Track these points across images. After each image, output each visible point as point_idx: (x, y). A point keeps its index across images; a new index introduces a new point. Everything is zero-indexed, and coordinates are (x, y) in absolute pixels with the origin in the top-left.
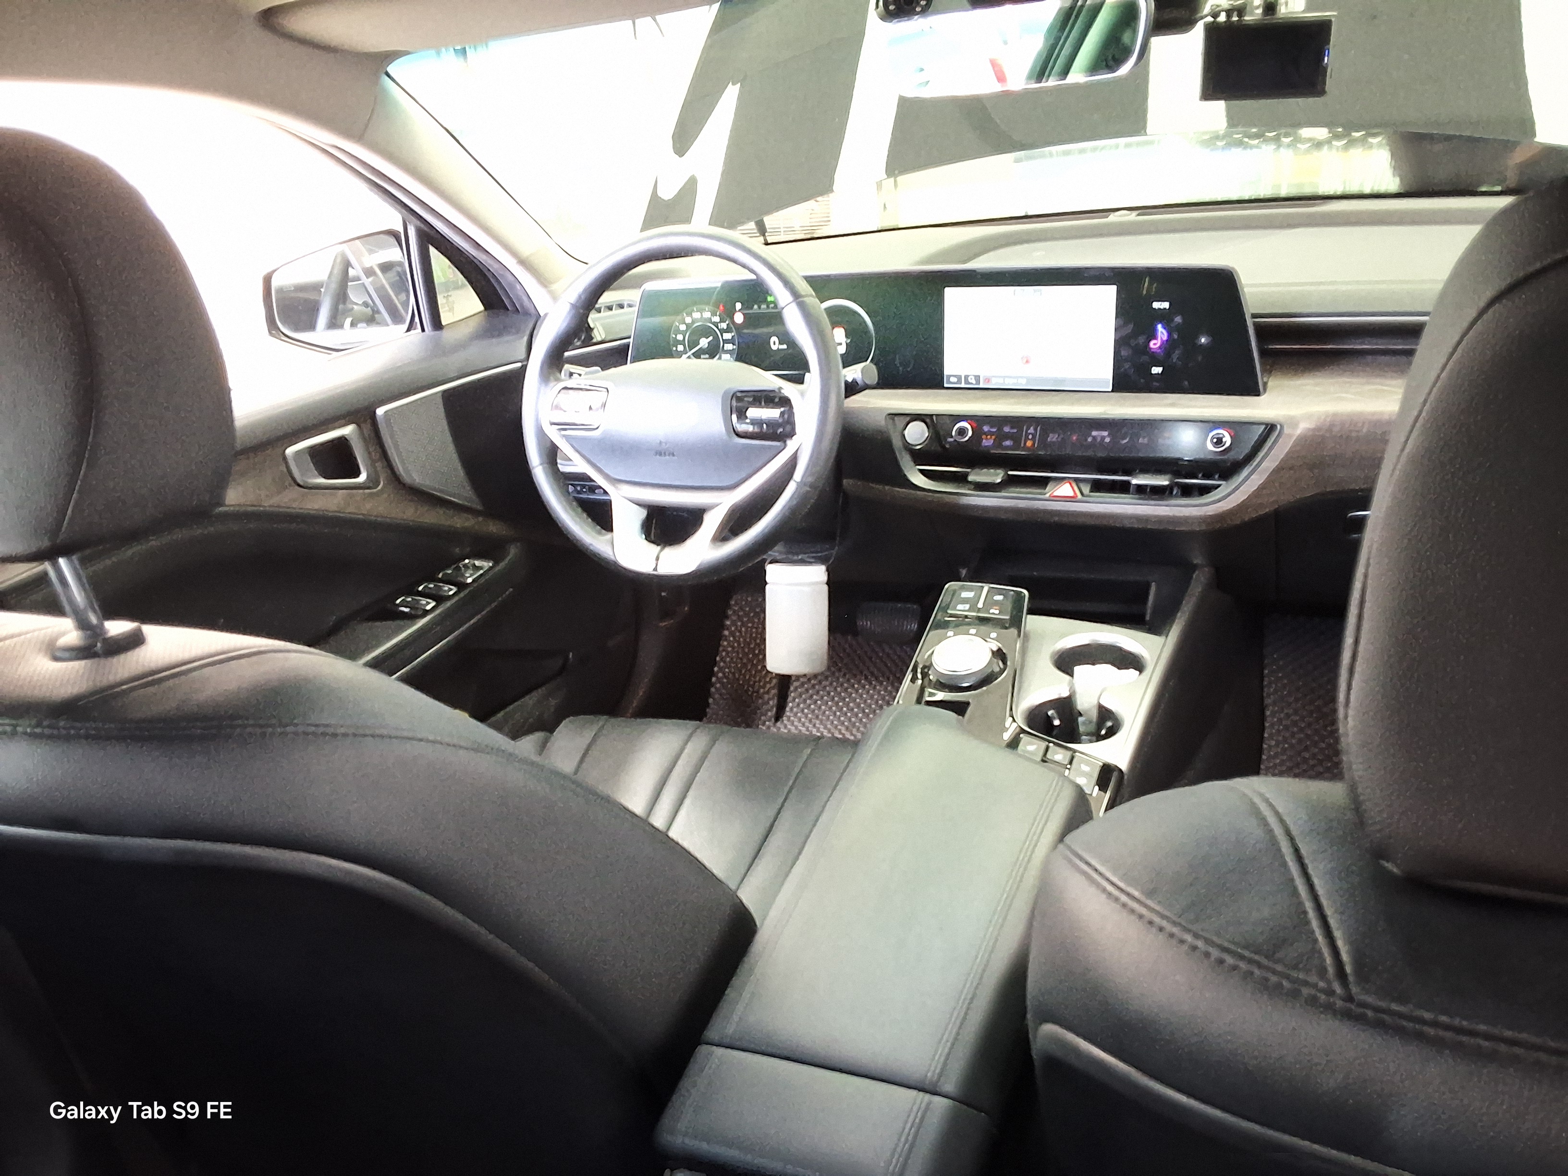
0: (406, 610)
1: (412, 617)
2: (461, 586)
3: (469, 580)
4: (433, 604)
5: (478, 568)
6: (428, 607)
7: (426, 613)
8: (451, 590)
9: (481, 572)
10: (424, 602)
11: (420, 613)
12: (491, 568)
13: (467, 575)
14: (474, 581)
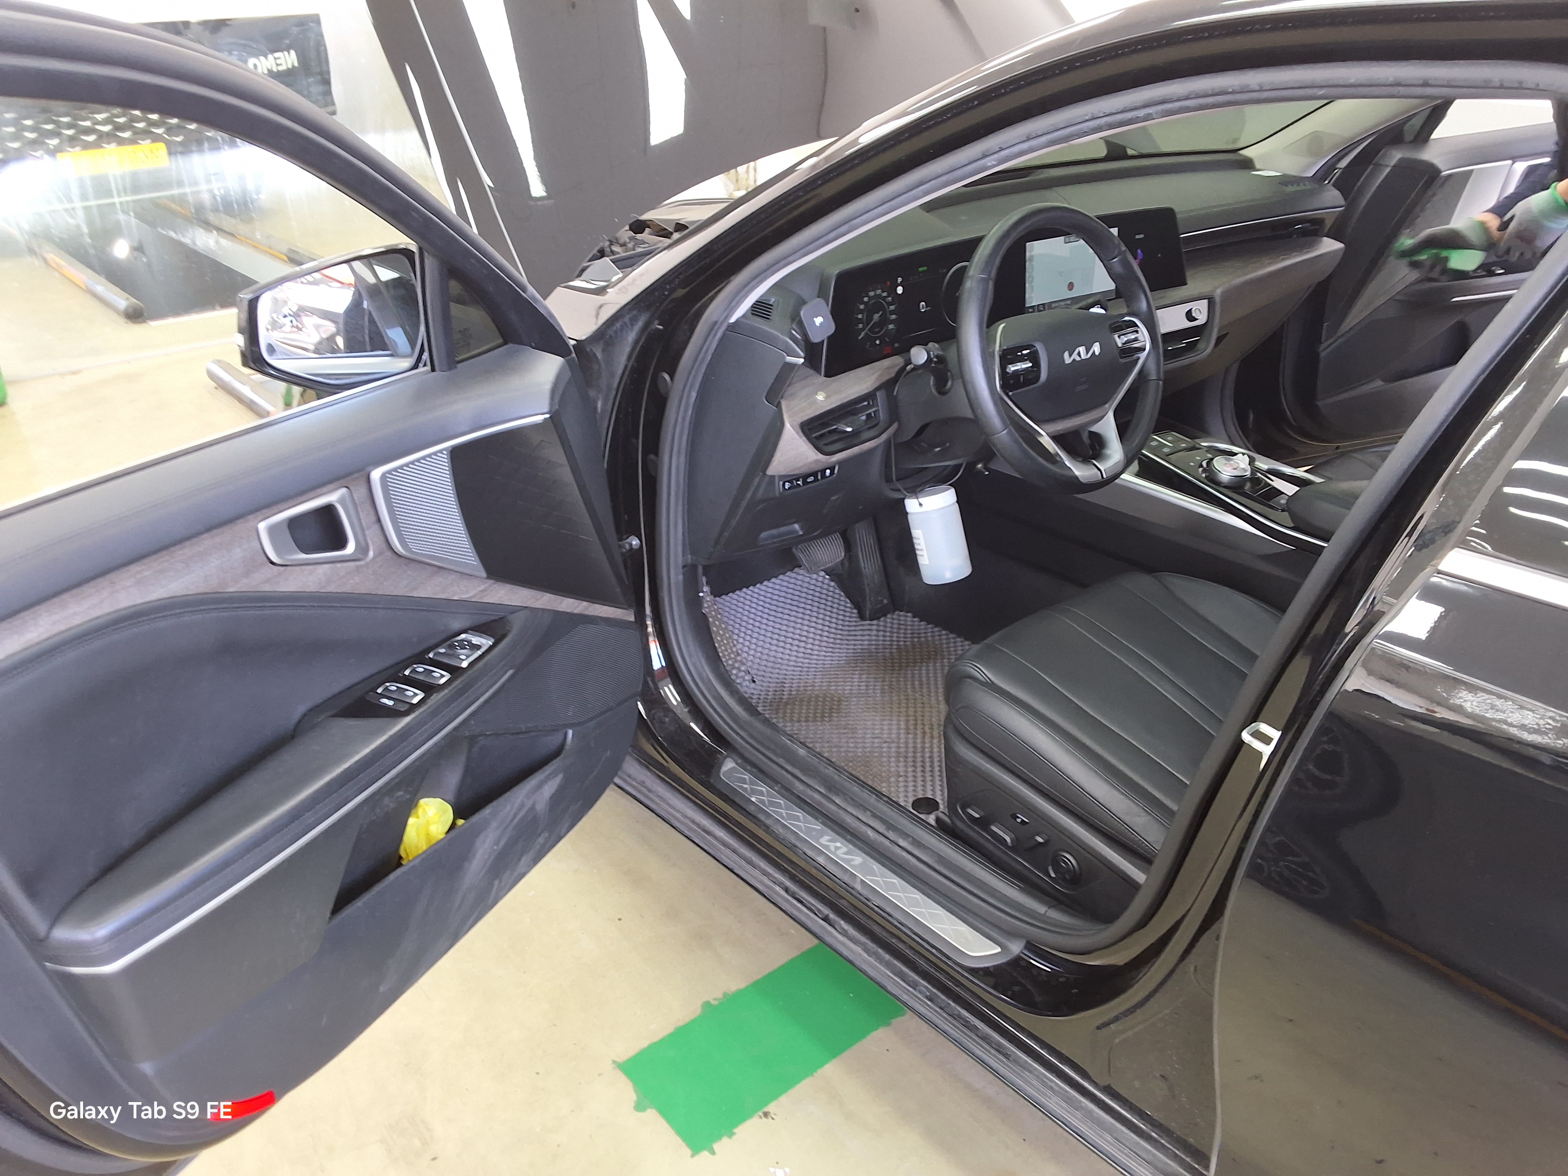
0: (390, 703)
1: (394, 714)
2: (454, 671)
3: (465, 664)
4: (421, 695)
5: (478, 647)
6: (415, 701)
7: (413, 707)
8: (442, 676)
9: (479, 653)
10: (411, 694)
11: (406, 707)
12: (491, 648)
13: (463, 657)
14: (471, 665)
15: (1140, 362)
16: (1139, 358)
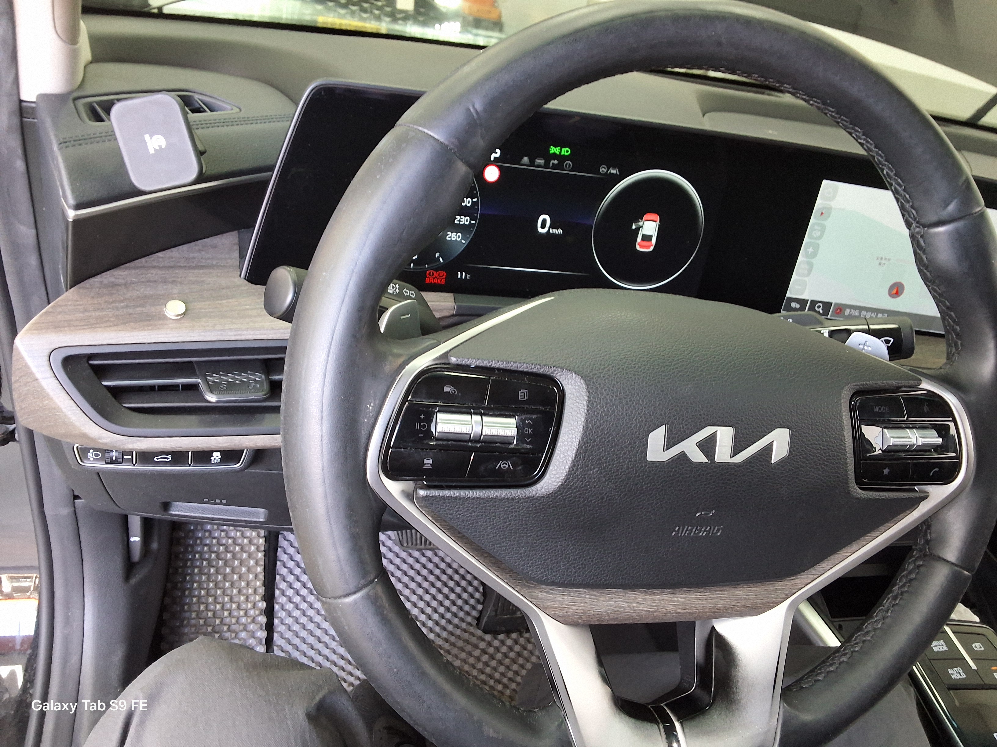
15: (923, 508)
16: (925, 497)
